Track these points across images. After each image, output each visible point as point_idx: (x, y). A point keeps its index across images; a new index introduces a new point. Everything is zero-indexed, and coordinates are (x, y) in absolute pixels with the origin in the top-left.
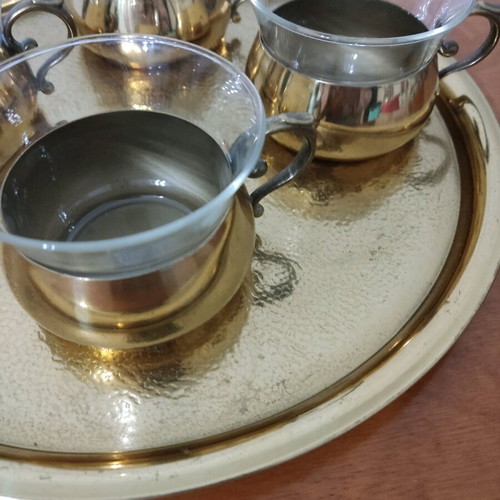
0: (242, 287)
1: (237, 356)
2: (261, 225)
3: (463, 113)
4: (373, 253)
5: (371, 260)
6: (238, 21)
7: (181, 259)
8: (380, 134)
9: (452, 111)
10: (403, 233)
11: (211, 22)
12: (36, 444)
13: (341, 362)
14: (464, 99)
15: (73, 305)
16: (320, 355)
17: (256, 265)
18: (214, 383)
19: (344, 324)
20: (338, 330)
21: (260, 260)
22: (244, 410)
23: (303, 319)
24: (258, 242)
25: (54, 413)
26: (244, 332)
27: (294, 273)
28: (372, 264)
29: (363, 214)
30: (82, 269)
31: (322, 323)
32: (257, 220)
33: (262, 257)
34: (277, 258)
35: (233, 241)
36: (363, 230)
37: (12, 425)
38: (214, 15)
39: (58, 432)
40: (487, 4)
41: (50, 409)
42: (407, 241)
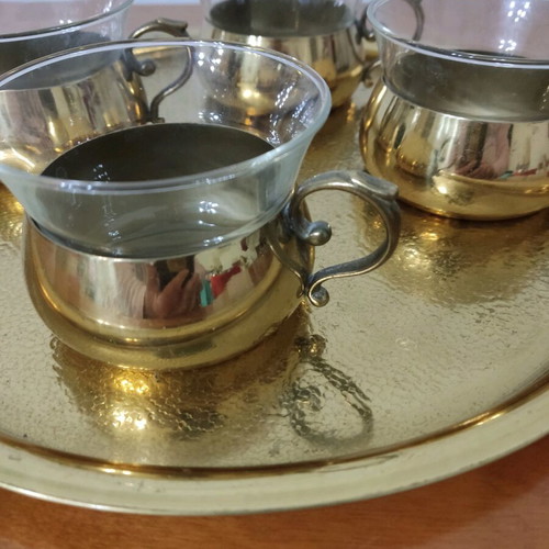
5: (478, 322)
6: (369, 85)
10: (526, 300)
12: (25, 436)
13: (414, 424)
16: (388, 412)
19: (426, 384)
20: (416, 388)
23: (376, 369)
25: (58, 408)
28: (479, 326)
31: (399, 378)
37: (9, 411)
39: (54, 428)
41: (55, 404)
42: (529, 310)
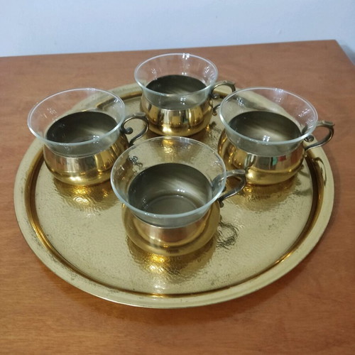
0: (214, 237)
1: (211, 264)
2: (223, 211)
3: (317, 165)
4: (270, 226)
5: (269, 229)
6: (216, 115)
7: (191, 223)
8: (278, 174)
9: (313, 164)
11: (204, 116)
12: (134, 289)
14: (318, 159)
15: (149, 238)
16: (244, 266)
17: (219, 228)
18: (201, 273)
19: (255, 255)
20: (252, 257)
21: (221, 226)
22: (213, 284)
24: (221, 218)
25: (140, 279)
26: (214, 255)
27: (235, 232)
28: (269, 231)
29: (267, 209)
30: (154, 223)
31: (246, 253)
32: (221, 209)
33: (222, 225)
34: (229, 226)
35: (211, 218)
36: (267, 216)
37: (125, 282)
38: (206, 112)
39: (142, 285)
40: (326, 122)
41: (139, 277)
